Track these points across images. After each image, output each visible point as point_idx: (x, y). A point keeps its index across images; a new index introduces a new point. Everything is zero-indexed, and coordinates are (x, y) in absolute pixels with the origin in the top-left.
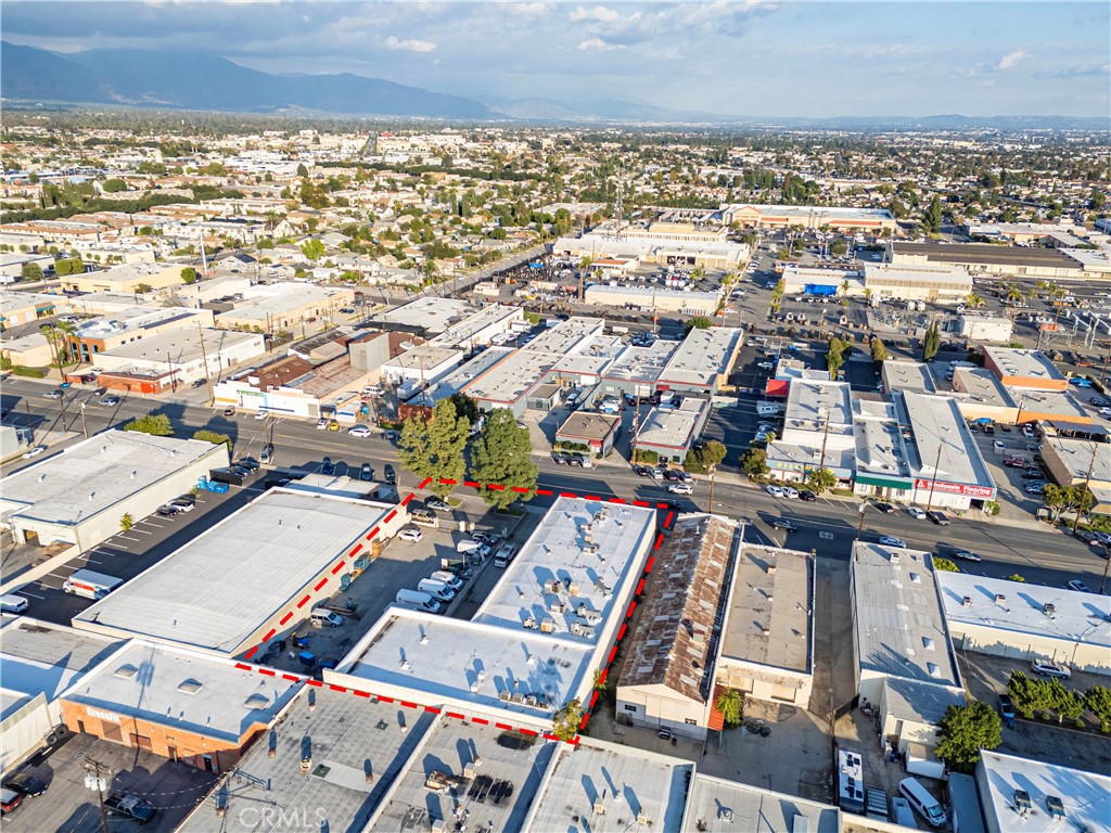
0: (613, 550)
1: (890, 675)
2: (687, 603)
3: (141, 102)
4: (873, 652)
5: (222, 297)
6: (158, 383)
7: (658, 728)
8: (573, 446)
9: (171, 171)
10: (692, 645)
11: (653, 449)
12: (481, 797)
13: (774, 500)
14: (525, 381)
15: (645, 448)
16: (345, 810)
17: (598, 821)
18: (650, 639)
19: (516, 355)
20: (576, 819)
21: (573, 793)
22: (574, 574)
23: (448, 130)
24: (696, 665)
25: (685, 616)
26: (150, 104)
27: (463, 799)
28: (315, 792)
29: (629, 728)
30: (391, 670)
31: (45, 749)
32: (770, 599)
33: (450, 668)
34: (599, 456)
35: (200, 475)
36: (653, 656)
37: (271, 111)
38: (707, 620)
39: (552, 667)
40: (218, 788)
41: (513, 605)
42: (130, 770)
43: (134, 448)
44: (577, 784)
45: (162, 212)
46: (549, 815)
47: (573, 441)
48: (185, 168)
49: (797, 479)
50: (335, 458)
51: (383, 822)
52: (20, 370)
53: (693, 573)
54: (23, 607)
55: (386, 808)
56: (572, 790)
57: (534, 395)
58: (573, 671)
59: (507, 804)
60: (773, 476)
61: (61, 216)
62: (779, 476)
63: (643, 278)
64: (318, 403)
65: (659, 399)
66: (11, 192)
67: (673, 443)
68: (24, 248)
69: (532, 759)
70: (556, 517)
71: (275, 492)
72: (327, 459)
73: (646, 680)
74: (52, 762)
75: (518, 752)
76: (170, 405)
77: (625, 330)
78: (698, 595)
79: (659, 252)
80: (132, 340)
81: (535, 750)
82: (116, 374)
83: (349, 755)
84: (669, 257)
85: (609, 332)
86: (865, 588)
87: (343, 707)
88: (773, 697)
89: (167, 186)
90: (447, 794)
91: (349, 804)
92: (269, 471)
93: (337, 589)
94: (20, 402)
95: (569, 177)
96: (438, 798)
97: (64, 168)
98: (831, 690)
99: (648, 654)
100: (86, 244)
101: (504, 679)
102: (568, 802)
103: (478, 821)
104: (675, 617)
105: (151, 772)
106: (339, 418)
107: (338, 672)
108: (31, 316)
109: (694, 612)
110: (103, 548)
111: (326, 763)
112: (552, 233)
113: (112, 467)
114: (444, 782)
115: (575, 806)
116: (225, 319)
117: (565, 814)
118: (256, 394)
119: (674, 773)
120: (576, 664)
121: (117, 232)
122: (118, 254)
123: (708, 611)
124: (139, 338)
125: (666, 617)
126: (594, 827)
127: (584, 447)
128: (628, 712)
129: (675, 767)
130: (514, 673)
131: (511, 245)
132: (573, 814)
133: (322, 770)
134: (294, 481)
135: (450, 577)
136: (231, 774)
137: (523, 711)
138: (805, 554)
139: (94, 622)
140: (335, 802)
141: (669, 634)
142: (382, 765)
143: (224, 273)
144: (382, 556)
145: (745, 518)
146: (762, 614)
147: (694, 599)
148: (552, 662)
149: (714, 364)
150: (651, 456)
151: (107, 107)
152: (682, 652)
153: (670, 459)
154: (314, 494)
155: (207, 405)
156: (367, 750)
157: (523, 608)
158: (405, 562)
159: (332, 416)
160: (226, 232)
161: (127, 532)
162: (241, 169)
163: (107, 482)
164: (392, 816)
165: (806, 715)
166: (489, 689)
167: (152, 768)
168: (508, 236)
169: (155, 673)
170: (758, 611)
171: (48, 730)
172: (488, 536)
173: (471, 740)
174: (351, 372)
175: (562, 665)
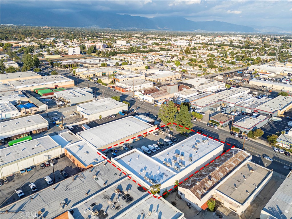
0: (202, 151)
1: (271, 215)
2: (214, 171)
3: (164, 29)
4: (271, 206)
5: (151, 73)
6: (125, 90)
7: (188, 202)
8: (214, 122)
9: (160, 44)
10: (207, 183)
11: (238, 128)
12: (124, 199)
13: (274, 152)
14: (210, 102)
15: (236, 127)
16: (95, 189)
17: (147, 217)
18: (196, 177)
19: (214, 95)
20: (142, 214)
21: (146, 207)
22: (186, 154)
23: (239, 35)
24: (205, 189)
25: (210, 174)
26: (165, 30)
27: (120, 198)
28: (92, 183)
29: (180, 199)
30: (125, 162)
31: (59, 157)
32: (245, 179)
33: (138, 167)
34: (222, 127)
35: (120, 110)
36: (193, 182)
37: (193, 31)
38: (218, 178)
39: (162, 175)
40: (77, 175)
41: (164, 157)
42: (69, 166)
43: (110, 102)
44: (149, 206)
45: (151, 53)
46: (137, 210)
47: (215, 121)
48: (163, 44)
49: (287, 148)
50: (151, 113)
51: (101, 195)
52: (103, 84)
53: (222, 164)
54: (72, 129)
55: (104, 192)
56: (146, 206)
57: (212, 106)
58: (167, 178)
59: (129, 203)
60: (279, 145)
61: (130, 53)
62: (281, 145)
63: (274, 79)
64: (154, 99)
65: (253, 114)
66: (125, 48)
67: (246, 127)
68: (119, 59)
69: (142, 195)
70: (192, 138)
71: (131, 117)
72: (149, 113)
73: (187, 187)
74: (59, 160)
75: (141, 192)
76: (126, 95)
77: (257, 93)
78: (220, 170)
79: (285, 72)
80: (126, 80)
81: (145, 193)
82: (118, 87)
83: (104, 178)
84: (289, 74)
85: (251, 93)
86: (284, 186)
87: (111, 167)
88: (230, 208)
89: (156, 48)
90: (118, 195)
91: (97, 188)
92: (136, 113)
93: (131, 142)
94: (99, 90)
95: (268, 48)
96: (115, 195)
97: (139, 43)
98: (253, 214)
99: (192, 181)
100: (131, 59)
101: (149, 174)
102: (143, 209)
103: (120, 204)
104: (207, 174)
105: (73, 168)
106: (158, 104)
107: (114, 159)
108: (112, 73)
109: (215, 175)
110: (94, 121)
111: (99, 178)
112: (251, 64)
113: (104, 105)
114: (118, 192)
115: (144, 211)
116: (148, 78)
117: (141, 211)
118: (142, 95)
119: (177, 214)
120: (169, 176)
121: (139, 57)
122: (136, 62)
123: (220, 176)
124: (127, 80)
125: (205, 173)
126: (145, 217)
127: (218, 123)
128: (180, 195)
129: (179, 213)
130: (152, 173)
131: (236, 66)
132: (142, 212)
133: (97, 179)
134: (137, 116)
135: (157, 146)
136: (81, 173)
137: (147, 183)
138: (269, 170)
139: (79, 135)
140: (95, 187)
141: (202, 178)
142: (109, 183)
143: (156, 68)
144: (146, 137)
145: (259, 155)
146: (239, 182)
147: (217, 171)
148: (163, 174)
149: (280, 107)
150: (237, 130)
151: (156, 30)
152: (203, 184)
153: (243, 132)
154: (138, 119)
155: (133, 96)
156: (109, 178)
157: (166, 158)
158: (150, 140)
159: (157, 103)
160: (161, 59)
161: (100, 119)
162: (175, 44)
163: (101, 108)
164: (103, 195)
165: (239, 217)
166: (143, 174)
167: (73, 167)
168: (236, 64)
169: (83, 148)
170: (238, 181)
171: (61, 154)
172: (174, 139)
173: (132, 185)
174: (166, 93)
175: (165, 175)
